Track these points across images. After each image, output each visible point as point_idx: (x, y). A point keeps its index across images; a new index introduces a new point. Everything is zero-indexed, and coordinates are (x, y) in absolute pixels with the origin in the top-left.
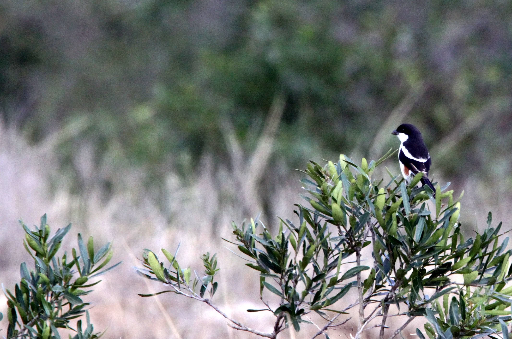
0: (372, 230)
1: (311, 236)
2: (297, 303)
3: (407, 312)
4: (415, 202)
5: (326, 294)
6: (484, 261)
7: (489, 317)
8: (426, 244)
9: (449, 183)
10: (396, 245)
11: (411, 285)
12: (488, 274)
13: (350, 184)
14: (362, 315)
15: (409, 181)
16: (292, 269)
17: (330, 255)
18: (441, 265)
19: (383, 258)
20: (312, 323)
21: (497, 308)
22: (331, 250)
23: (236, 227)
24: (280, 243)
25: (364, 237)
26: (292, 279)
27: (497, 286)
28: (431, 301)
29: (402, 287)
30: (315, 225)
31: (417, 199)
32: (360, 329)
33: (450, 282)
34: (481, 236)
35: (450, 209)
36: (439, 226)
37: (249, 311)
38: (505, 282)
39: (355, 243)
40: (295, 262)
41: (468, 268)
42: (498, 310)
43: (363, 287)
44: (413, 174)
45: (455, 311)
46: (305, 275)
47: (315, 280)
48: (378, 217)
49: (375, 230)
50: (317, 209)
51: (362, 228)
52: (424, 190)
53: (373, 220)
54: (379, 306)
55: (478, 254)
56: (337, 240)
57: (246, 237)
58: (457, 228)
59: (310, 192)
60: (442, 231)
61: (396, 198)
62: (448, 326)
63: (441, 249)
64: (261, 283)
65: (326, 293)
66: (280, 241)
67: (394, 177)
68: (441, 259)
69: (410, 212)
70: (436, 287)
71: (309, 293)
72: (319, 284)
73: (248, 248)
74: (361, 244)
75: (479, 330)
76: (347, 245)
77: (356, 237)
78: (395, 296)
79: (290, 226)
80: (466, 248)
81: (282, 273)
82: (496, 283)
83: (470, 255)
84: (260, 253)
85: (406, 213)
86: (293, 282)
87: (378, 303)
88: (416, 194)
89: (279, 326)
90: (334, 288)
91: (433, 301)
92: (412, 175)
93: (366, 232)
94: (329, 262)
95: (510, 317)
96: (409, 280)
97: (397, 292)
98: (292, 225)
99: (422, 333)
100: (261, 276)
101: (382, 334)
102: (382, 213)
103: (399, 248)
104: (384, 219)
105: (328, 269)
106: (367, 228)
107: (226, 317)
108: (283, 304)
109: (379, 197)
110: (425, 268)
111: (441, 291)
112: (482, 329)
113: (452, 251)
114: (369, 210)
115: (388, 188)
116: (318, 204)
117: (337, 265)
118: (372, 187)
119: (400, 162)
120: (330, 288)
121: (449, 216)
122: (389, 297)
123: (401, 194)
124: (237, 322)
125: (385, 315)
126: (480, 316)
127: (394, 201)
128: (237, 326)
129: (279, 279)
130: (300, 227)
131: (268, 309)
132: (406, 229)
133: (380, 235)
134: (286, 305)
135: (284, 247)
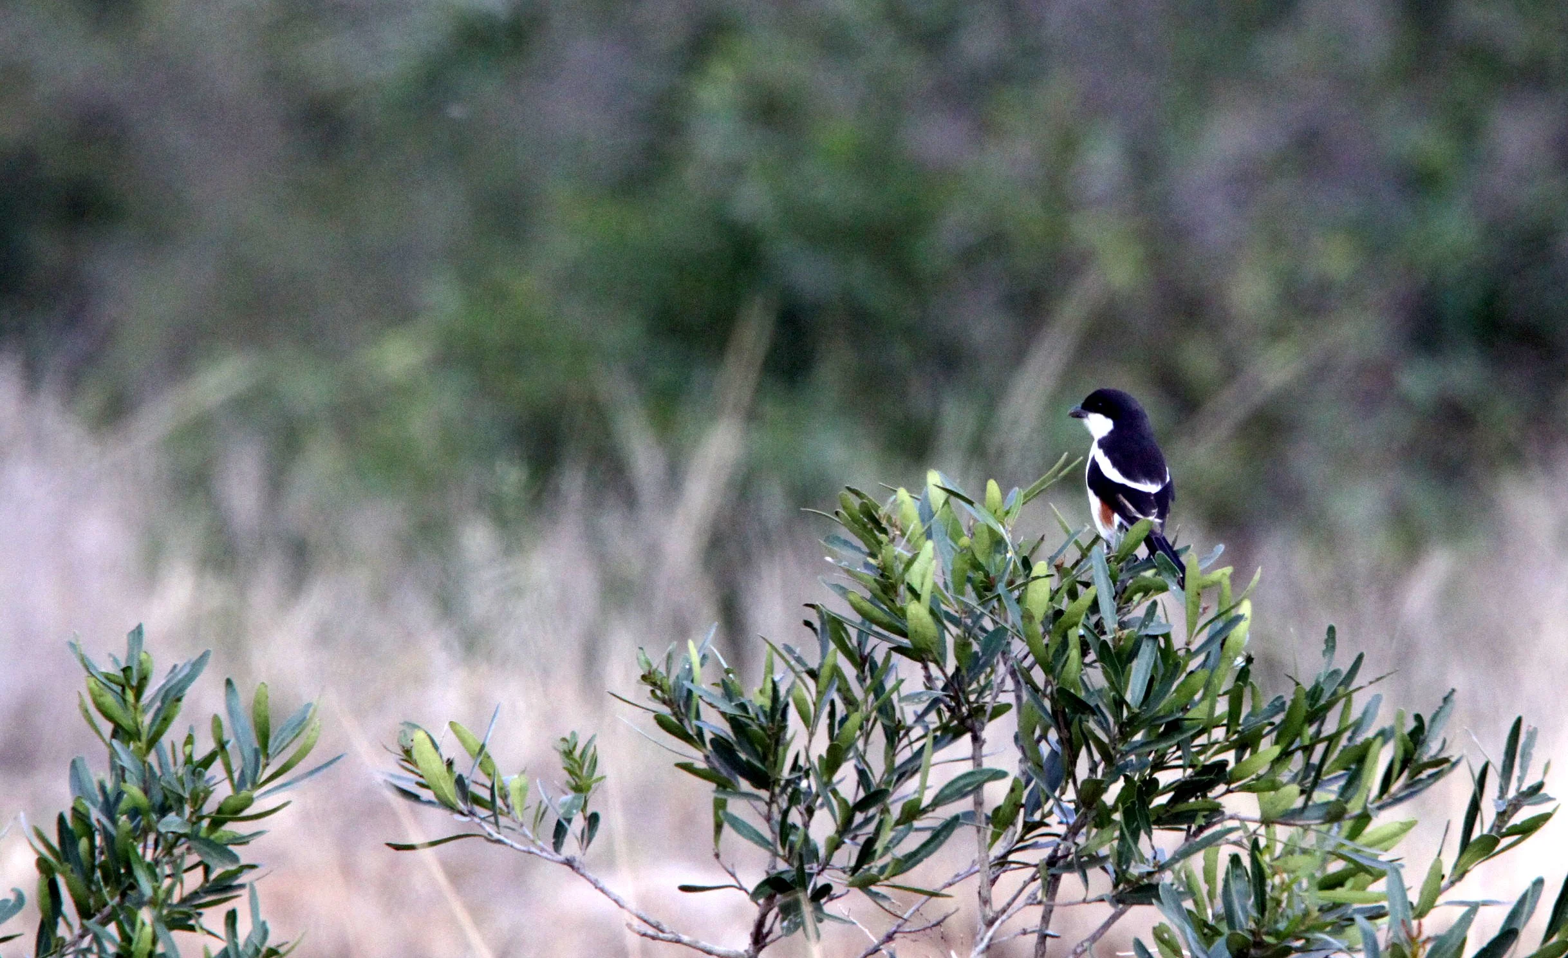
0: (1013, 673)
1: (849, 689)
2: (811, 868)
3: (1107, 895)
4: (1130, 599)
5: (891, 846)
6: (1316, 759)
7: (1325, 908)
8: (1160, 710)
9: (1221, 548)
10: (1078, 716)
11: (1119, 822)
12: (1326, 795)
13: (955, 550)
14: (985, 901)
15: (1113, 544)
16: (800, 778)
17: (900, 740)
18: (1199, 768)
19: (1045, 749)
20: (854, 923)
21: (1349, 883)
22: (903, 727)
23: (650, 665)
24: (768, 709)
25: (994, 694)
26: (800, 804)
27: (1347, 824)
28: (1172, 864)
29: (1096, 826)
30: (861, 661)
31: (1136, 593)
32: (982, 939)
33: (1223, 813)
34: (1308, 689)
35: (1224, 617)
36: (1193, 665)
37: (685, 889)
38: (1372, 814)
39: (969, 711)
40: (808, 758)
41: (1271, 777)
42: (1353, 888)
43: (991, 826)
44: (1125, 523)
45: (1238, 892)
46: (835, 792)
47: (862, 806)
48: (1029, 640)
49: (1022, 674)
50: (866, 616)
51: (988, 670)
52: (1155, 567)
53: (1018, 648)
54: (1033, 879)
55: (1298, 739)
56: (920, 701)
57: (675, 690)
58: (1243, 668)
59: (848, 571)
60: (1202, 676)
61: (1080, 588)
62: (1216, 933)
63: (1199, 724)
64: (716, 814)
65: (890, 842)
66: (767, 703)
67: (1072, 532)
68: (1200, 753)
69: (1116, 626)
70: (1185, 827)
71: (844, 843)
72: (873, 817)
73: (681, 721)
74: (985, 711)
75: (1299, 944)
76: (948, 714)
77: (972, 692)
78: (1076, 852)
79: (793, 662)
80: (1266, 722)
81: (773, 789)
82: (1347, 816)
83: (1277, 742)
84: (712, 732)
85: (1107, 629)
86: (801, 813)
87: (1031, 871)
88: (1131, 578)
89: (765, 930)
90: (910, 829)
91: (1177, 866)
92: (1121, 526)
93: (999, 681)
94: (899, 760)
95: (1383, 907)
96: (1115, 808)
97: (1081, 840)
98: (799, 660)
99: (1150, 951)
100: (716, 795)
101: (1040, 952)
102: (1041, 629)
103: (1088, 721)
104: (1047, 645)
105: (895, 778)
106: (1002, 669)
107: (621, 906)
108: (775, 872)
109: (1032, 586)
110: (1156, 775)
111: (1198, 839)
112: (1308, 940)
113: (1228, 731)
114: (1006, 621)
115: (1057, 562)
116: (869, 603)
117: (920, 766)
118: (1015, 557)
119: (1090, 493)
120: (901, 827)
121: (1220, 638)
122: (1059, 854)
123: (1092, 577)
124: (652, 920)
125: (1051, 903)
126: (1303, 906)
127: (1073, 595)
128: (651, 931)
129: (764, 804)
130: (821, 666)
131: (734, 883)
132: (1105, 673)
133: (1035, 689)
134: (782, 873)
135: (778, 717)
